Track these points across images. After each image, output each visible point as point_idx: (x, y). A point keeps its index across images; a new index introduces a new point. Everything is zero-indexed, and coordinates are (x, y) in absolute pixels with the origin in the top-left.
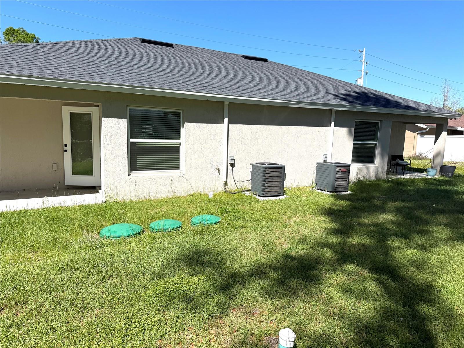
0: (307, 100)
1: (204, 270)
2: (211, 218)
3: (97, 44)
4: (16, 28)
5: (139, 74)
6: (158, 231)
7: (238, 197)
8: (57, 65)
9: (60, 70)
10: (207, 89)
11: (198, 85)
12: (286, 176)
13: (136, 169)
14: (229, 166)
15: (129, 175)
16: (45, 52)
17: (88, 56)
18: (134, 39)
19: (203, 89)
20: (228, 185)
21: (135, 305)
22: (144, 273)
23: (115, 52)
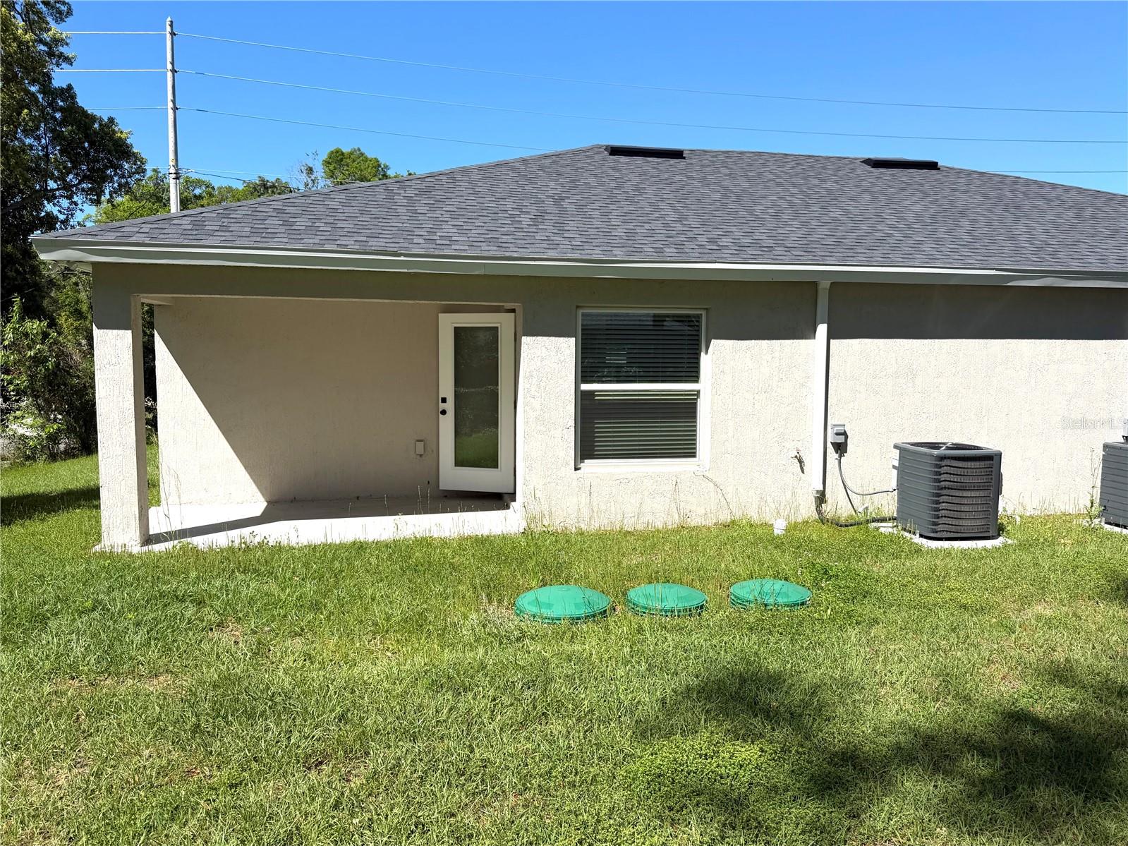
0: (1065, 264)
1: (773, 729)
2: (784, 589)
3: (513, 169)
4: (346, 150)
5: (605, 230)
6: (648, 611)
7: (860, 536)
8: (433, 225)
9: (438, 234)
10: (771, 253)
11: (747, 245)
12: (1004, 482)
13: (592, 456)
14: (830, 449)
15: (576, 469)
16: (409, 198)
17: (494, 199)
18: (591, 149)
19: (760, 253)
20: (829, 501)
21: (603, 797)
22: (620, 717)
23: (552, 184)
